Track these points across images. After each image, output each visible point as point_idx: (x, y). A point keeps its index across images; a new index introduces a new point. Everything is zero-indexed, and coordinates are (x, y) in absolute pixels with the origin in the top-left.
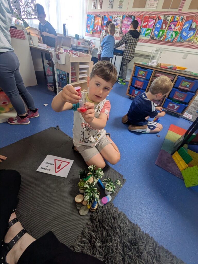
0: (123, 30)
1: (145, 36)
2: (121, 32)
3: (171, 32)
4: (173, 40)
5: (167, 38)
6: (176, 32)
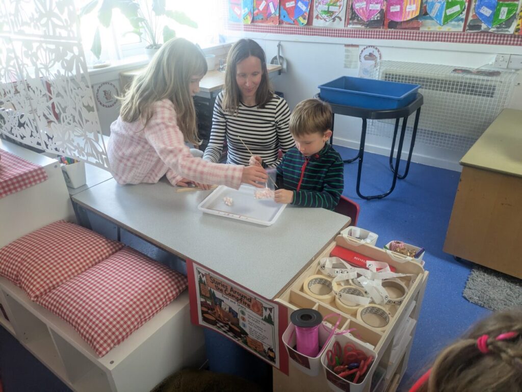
1: (444, 24)
2: (353, 16)
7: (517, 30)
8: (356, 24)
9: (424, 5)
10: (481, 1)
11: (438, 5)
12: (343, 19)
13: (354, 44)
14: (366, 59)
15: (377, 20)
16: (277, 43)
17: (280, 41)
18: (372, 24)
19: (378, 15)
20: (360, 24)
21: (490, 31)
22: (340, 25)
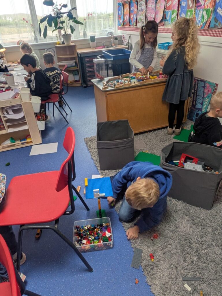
0: (148, 16)
1: (171, 23)
3: (201, 11)
4: (204, 25)
5: (197, 23)
6: (207, 11)
9: (165, 14)
10: (181, 10)
11: (169, 13)
17: (130, 34)
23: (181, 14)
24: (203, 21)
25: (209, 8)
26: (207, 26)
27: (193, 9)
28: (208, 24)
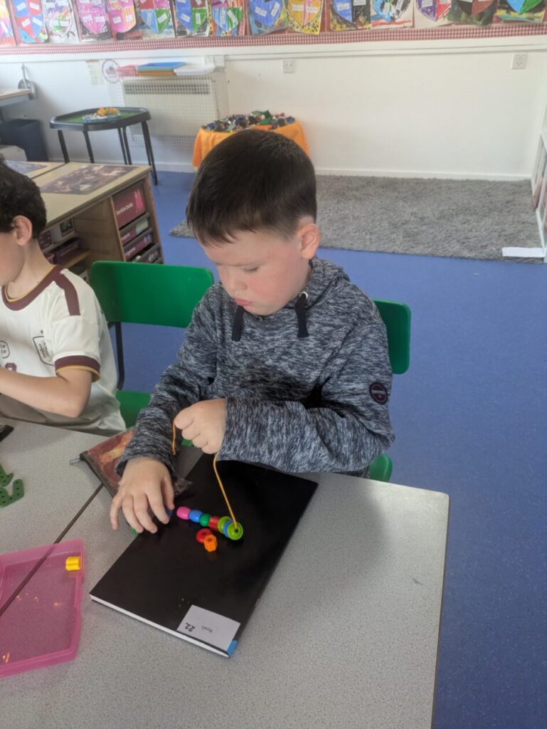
0: (85, 21)
1: (160, 32)
2: (84, 30)
3: (223, 12)
4: (236, 30)
5: (220, 28)
6: (234, 10)
7: (211, 33)
8: (88, 37)
9: (139, 15)
10: (179, 9)
11: (150, 15)
12: (76, 33)
13: (93, 58)
14: (108, 73)
15: (106, 33)
16: (21, 66)
17: (24, 63)
18: (102, 36)
19: (105, 27)
20: (92, 37)
21: (193, 35)
22: (75, 40)
23: (179, 15)
24: (232, 26)
25: (236, 6)
26: (242, 32)
27: (206, 7)
28: (242, 28)
